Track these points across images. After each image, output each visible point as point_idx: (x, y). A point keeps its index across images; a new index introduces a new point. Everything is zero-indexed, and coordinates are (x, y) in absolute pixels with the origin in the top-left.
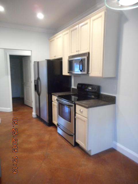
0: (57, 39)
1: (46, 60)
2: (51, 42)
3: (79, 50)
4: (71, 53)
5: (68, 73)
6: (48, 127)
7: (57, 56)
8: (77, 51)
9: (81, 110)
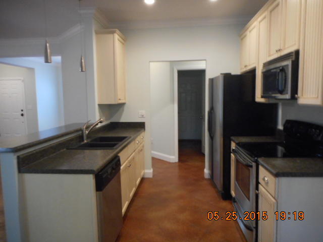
0: (250, 32)
1: (221, 74)
2: (242, 39)
3: (282, 48)
4: (270, 56)
5: (262, 97)
6: (222, 200)
7: (249, 65)
8: (277, 51)
9: (266, 179)
